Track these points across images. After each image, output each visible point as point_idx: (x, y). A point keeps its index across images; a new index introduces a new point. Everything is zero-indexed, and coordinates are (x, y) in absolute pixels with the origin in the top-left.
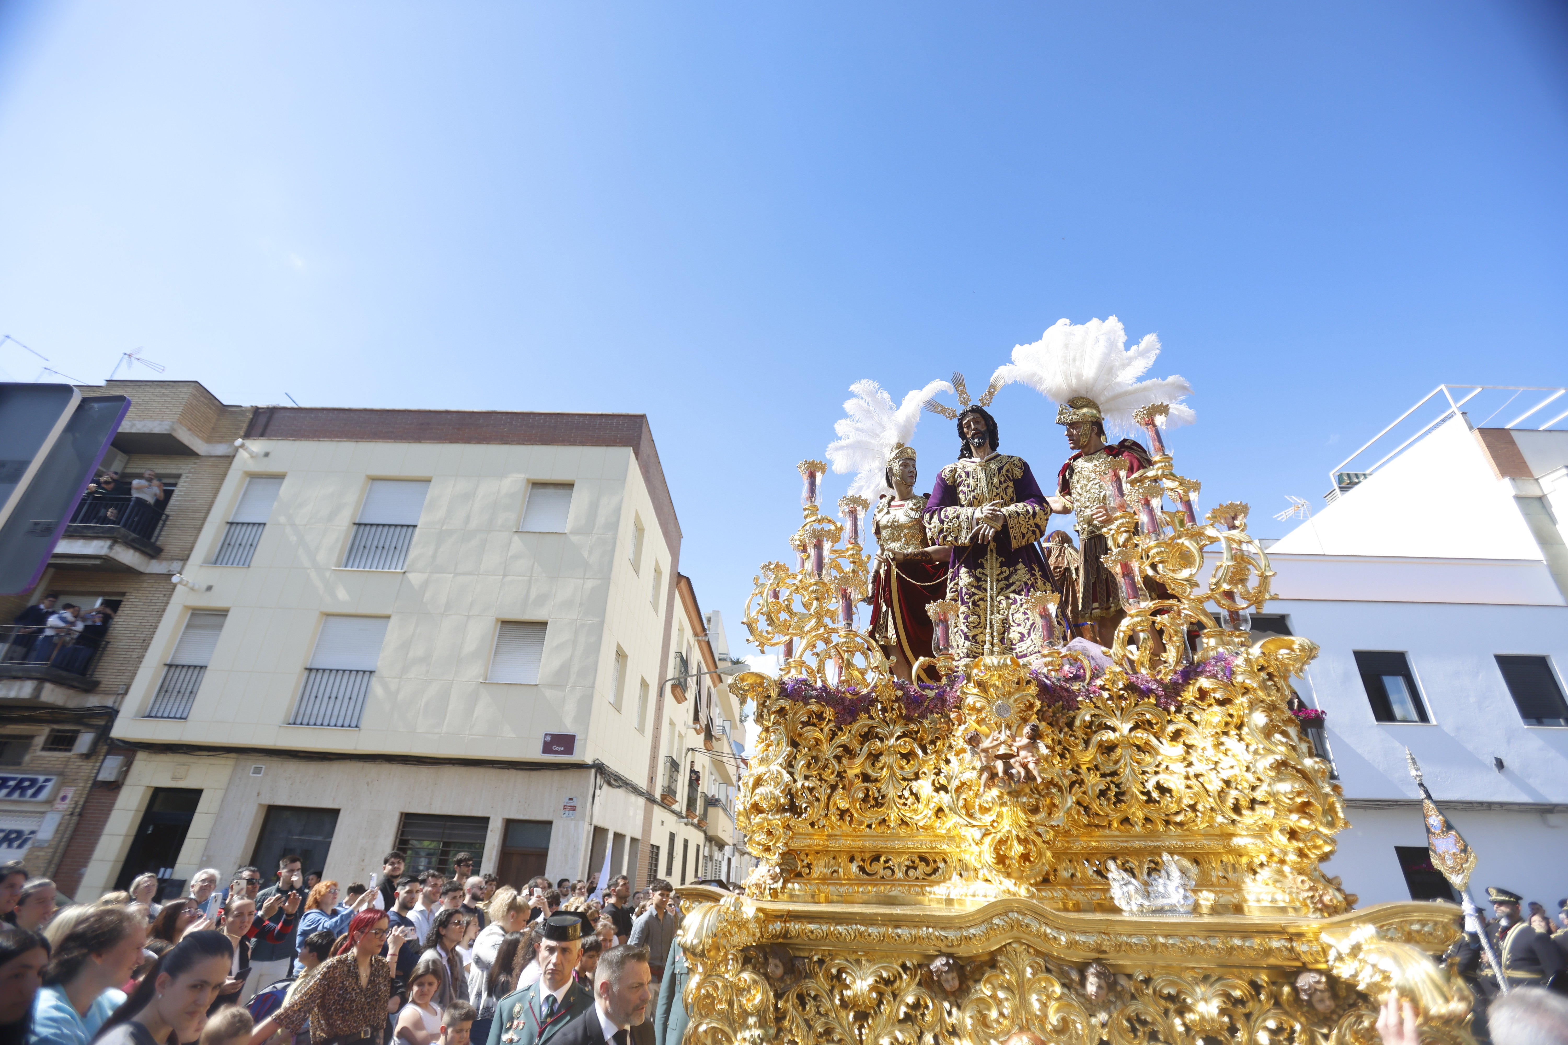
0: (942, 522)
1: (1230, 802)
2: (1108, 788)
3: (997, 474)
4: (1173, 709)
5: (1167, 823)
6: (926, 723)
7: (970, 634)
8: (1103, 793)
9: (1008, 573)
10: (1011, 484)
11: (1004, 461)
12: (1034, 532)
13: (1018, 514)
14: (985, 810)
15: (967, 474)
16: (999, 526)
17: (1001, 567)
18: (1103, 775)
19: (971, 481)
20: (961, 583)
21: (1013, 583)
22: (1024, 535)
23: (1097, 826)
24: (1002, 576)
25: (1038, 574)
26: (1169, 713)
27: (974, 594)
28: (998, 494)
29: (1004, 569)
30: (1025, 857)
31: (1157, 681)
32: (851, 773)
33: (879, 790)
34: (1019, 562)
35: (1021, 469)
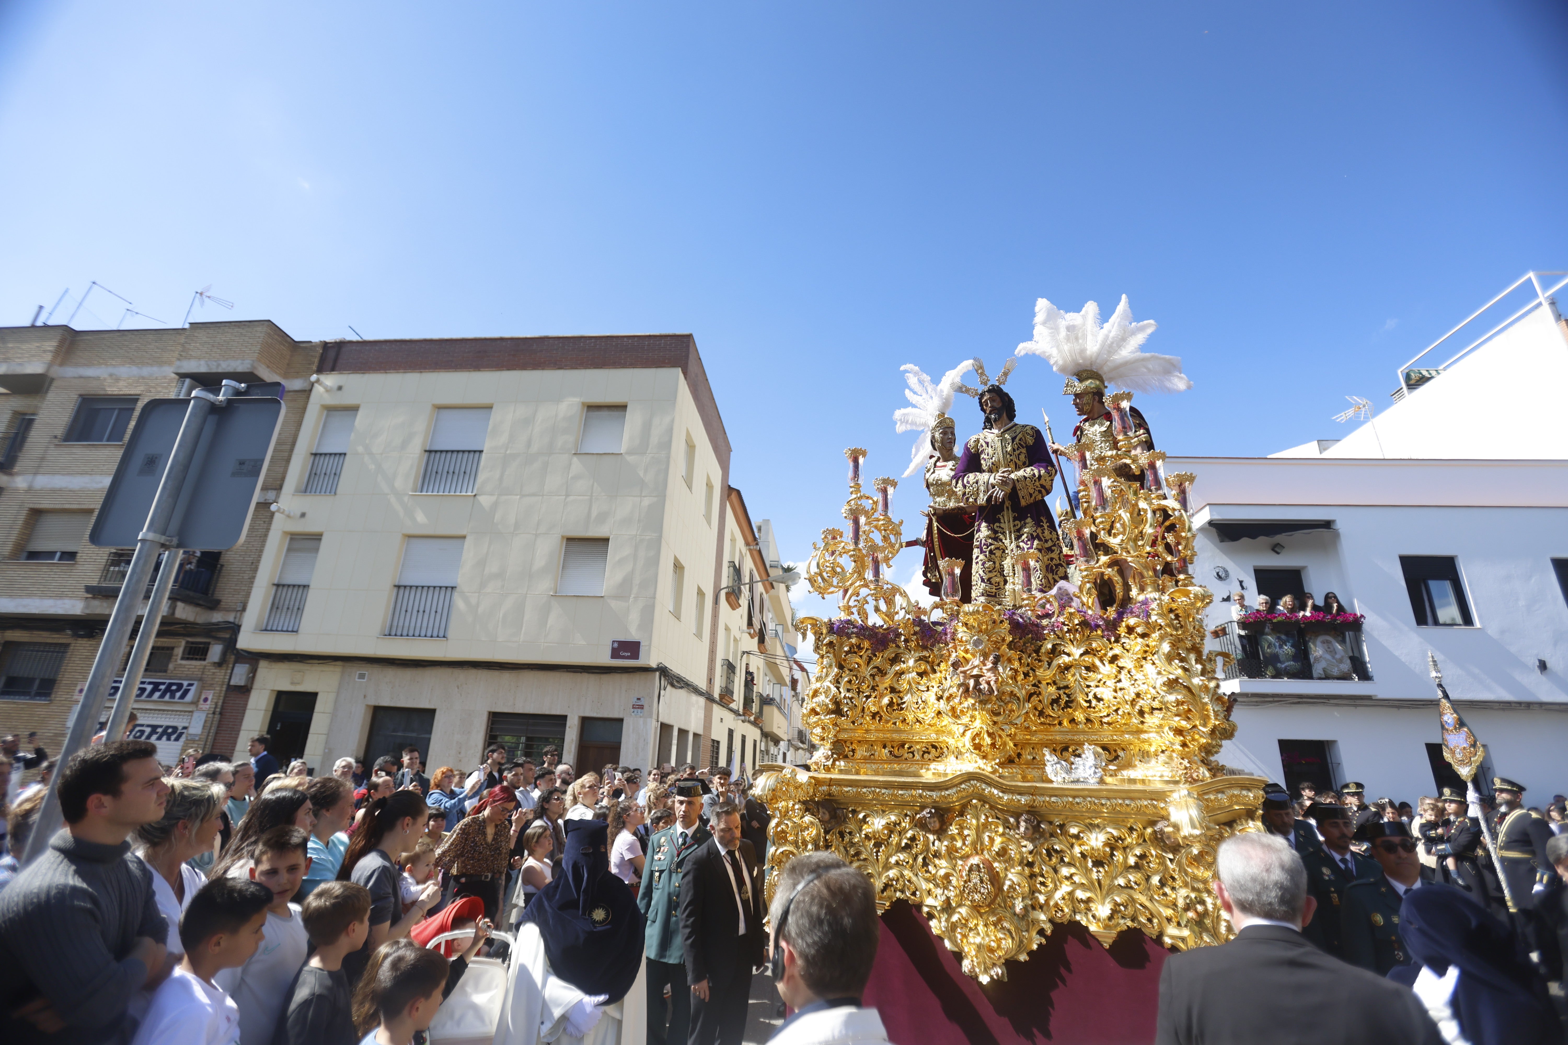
0: (965, 486)
1: (1137, 707)
2: (1059, 698)
3: (1011, 443)
4: (1113, 639)
6: (935, 651)
8: (1055, 701)
9: (1019, 526)
10: (1024, 451)
11: (1019, 431)
12: (1040, 492)
13: (1025, 478)
14: (964, 713)
15: (987, 443)
16: (1008, 489)
17: (1014, 521)
18: (1058, 688)
19: (990, 450)
20: (982, 536)
21: (1023, 534)
22: (1031, 495)
24: (1015, 528)
25: (1045, 525)
26: (1110, 643)
27: (991, 544)
28: (1011, 461)
29: (1017, 522)
30: (993, 745)
31: (1103, 619)
32: (882, 687)
33: (901, 699)
34: (1027, 517)
35: (1033, 436)
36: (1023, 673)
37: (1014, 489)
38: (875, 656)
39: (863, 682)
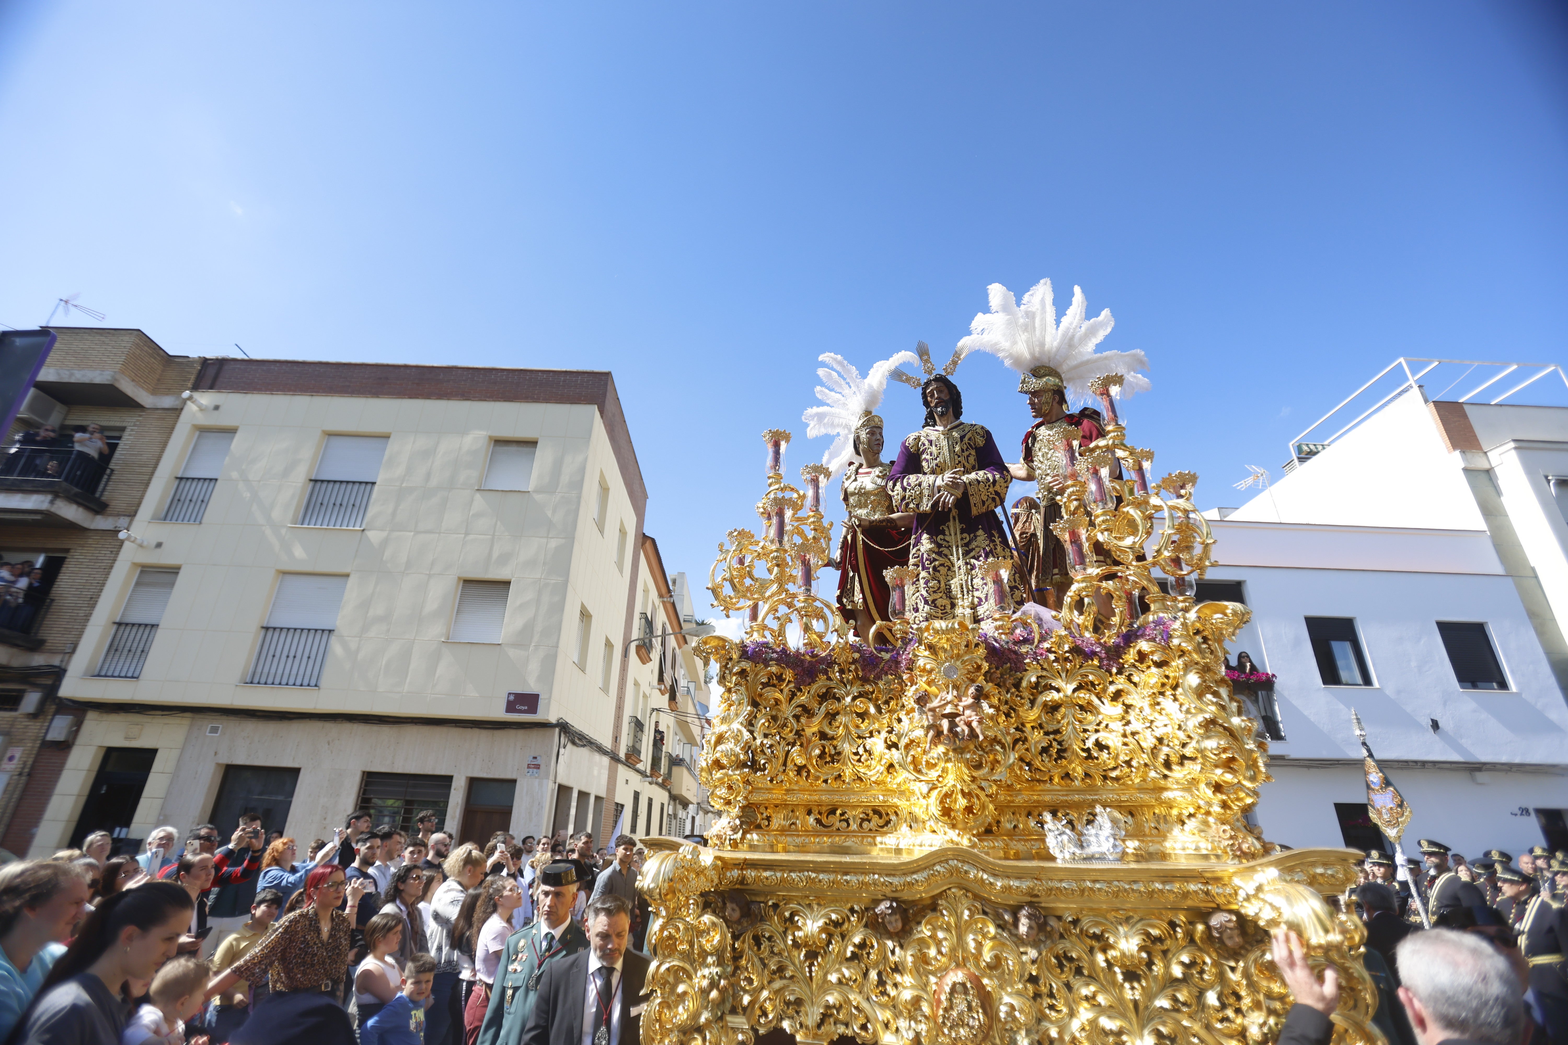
0: (904, 489)
1: (1162, 757)
2: (1050, 746)
3: (959, 443)
4: (1114, 670)
5: (1105, 778)
6: (881, 684)
7: (930, 599)
8: (1045, 750)
10: (973, 452)
11: (967, 431)
14: (931, 766)
15: (931, 442)
16: (959, 493)
17: (962, 533)
18: (1047, 733)
19: (934, 449)
20: (923, 549)
21: (973, 549)
22: (984, 503)
23: (1039, 781)
24: (963, 542)
25: (998, 541)
26: (1111, 675)
27: (935, 560)
28: (960, 462)
29: (965, 535)
30: (969, 810)
31: (1100, 644)
32: (809, 731)
33: (835, 748)
34: (977, 530)
35: (983, 437)
36: (1004, 713)
37: (965, 494)
38: (800, 690)
39: (785, 725)
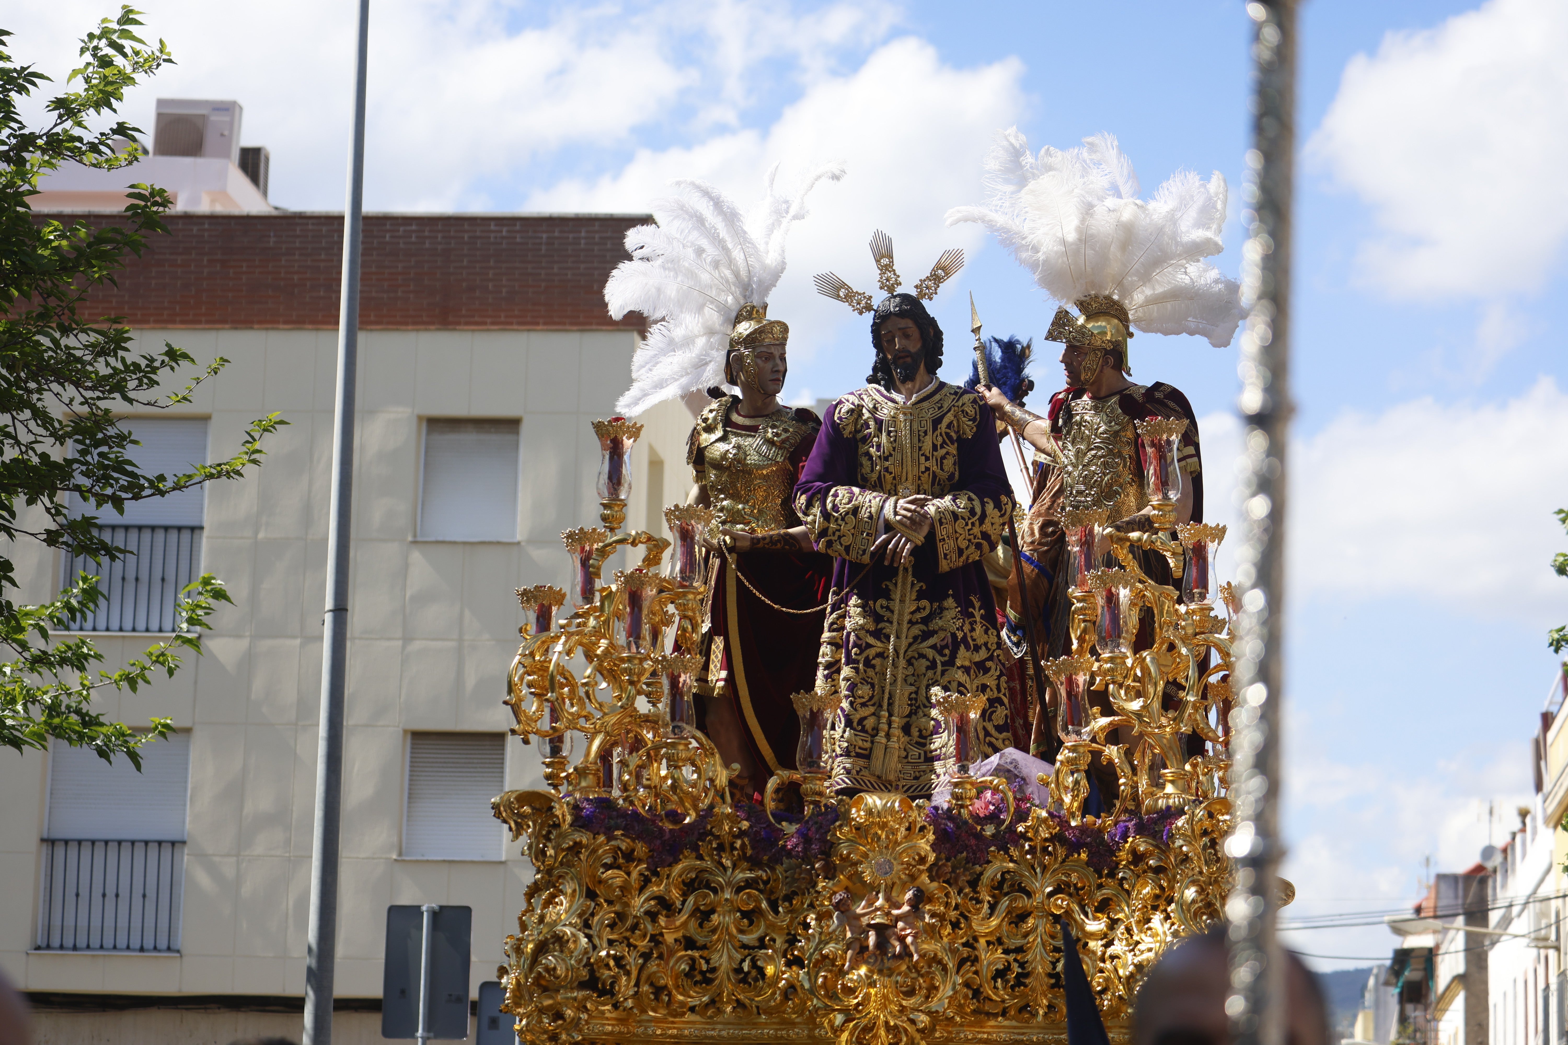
0: (826, 515)
2: (1009, 968)
3: (930, 433)
4: (1105, 871)
6: (779, 870)
7: (856, 718)
9: (927, 611)
10: (953, 449)
11: (946, 406)
12: (979, 546)
13: (955, 516)
15: (880, 422)
16: (921, 536)
17: (918, 599)
18: (1006, 952)
19: (884, 438)
20: (848, 624)
21: (934, 633)
22: (961, 552)
23: (988, 1014)
24: (918, 616)
25: (978, 614)
26: (1100, 877)
27: (869, 646)
28: (927, 469)
29: (924, 603)
32: (669, 938)
33: (708, 962)
34: (948, 596)
35: (974, 420)
36: (951, 923)
37: (931, 537)
38: (656, 874)
39: (634, 927)
